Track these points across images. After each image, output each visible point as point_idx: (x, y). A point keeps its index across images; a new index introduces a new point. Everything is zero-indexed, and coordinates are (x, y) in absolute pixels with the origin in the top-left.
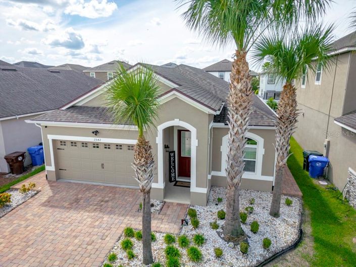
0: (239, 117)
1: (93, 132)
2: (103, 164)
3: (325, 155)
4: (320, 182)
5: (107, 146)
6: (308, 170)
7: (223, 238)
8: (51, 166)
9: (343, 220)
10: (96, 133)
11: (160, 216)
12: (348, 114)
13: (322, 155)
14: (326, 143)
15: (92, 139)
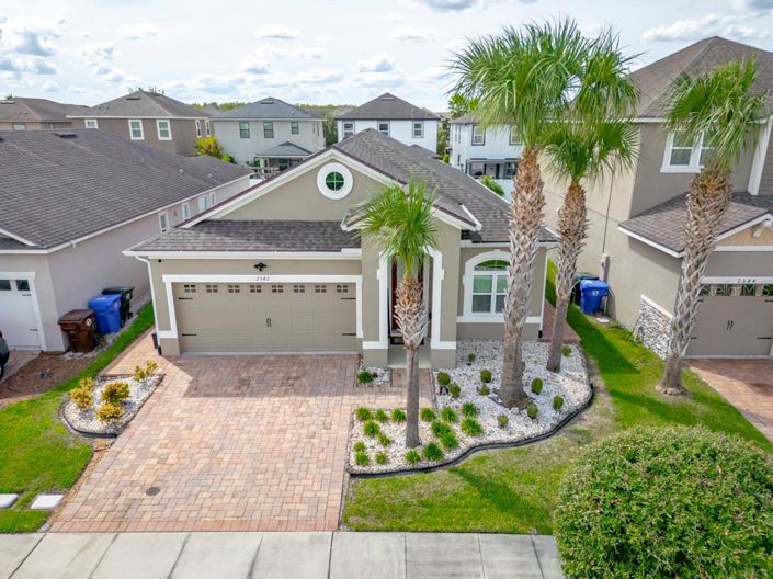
0: (528, 239)
1: (256, 266)
2: (269, 321)
3: (601, 278)
4: (598, 319)
5: (277, 288)
6: (578, 303)
7: (501, 404)
8: (170, 330)
9: (639, 367)
10: (261, 266)
11: (395, 389)
12: (636, 216)
13: (597, 279)
14: (603, 260)
15: (253, 278)
